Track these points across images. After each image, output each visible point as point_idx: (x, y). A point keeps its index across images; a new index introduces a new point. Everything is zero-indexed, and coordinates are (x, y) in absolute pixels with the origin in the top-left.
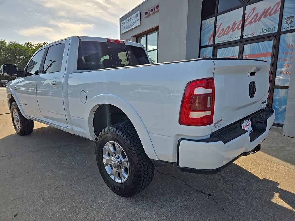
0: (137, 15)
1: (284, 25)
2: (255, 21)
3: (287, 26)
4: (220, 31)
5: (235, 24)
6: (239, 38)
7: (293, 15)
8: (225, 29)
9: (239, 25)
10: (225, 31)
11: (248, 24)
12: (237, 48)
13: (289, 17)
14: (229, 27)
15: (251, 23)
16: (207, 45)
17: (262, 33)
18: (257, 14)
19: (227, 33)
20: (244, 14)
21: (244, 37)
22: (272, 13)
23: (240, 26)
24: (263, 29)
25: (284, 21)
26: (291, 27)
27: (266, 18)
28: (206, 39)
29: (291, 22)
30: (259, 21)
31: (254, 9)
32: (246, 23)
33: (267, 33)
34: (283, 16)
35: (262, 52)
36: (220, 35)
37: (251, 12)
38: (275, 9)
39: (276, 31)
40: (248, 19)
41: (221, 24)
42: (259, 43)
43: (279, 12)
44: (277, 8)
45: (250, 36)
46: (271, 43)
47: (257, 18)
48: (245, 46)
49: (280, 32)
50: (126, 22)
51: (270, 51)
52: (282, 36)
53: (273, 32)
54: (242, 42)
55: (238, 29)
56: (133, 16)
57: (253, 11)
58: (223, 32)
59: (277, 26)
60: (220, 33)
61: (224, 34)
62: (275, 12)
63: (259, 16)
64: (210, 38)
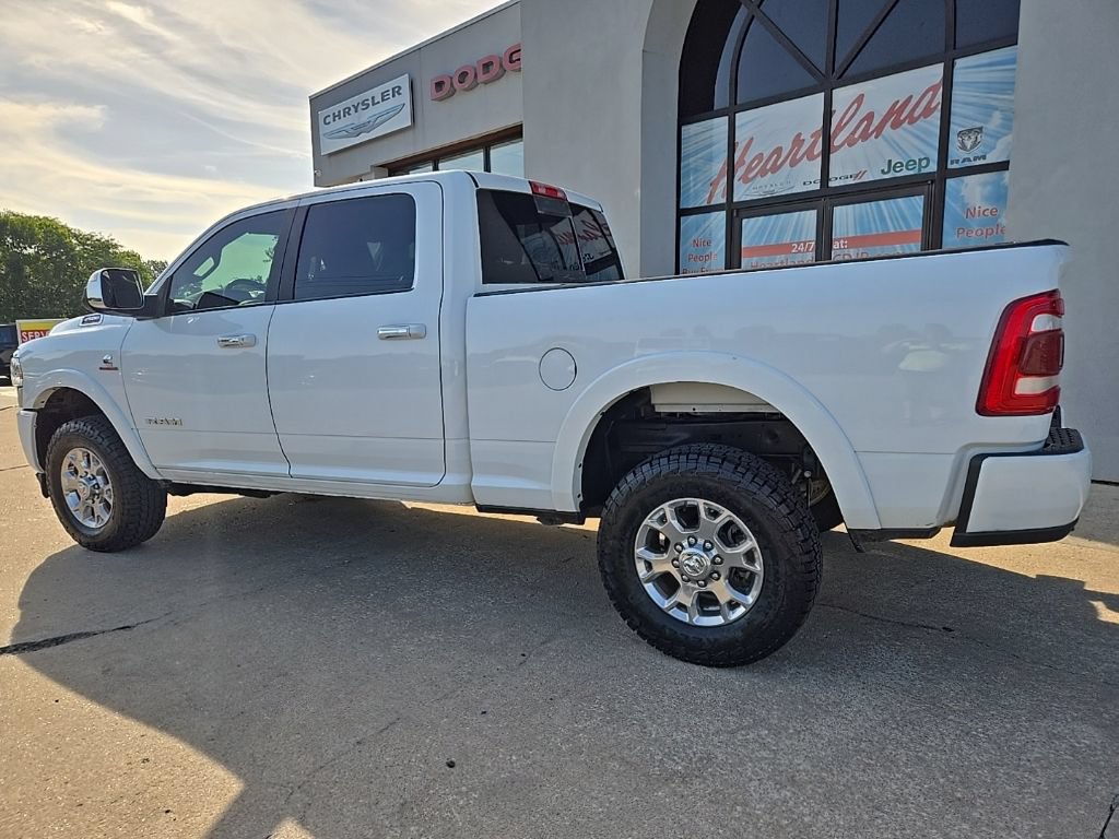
0: (397, 91)
1: (955, 152)
2: (865, 136)
3: (963, 154)
4: (748, 160)
5: (798, 141)
6: (817, 187)
7: (978, 125)
8: (766, 156)
9: (814, 144)
10: (768, 161)
11: (842, 144)
12: (810, 217)
13: (970, 131)
14: (778, 151)
15: (850, 142)
16: (705, 204)
17: (889, 171)
18: (870, 117)
19: (775, 169)
20: (828, 113)
21: (831, 184)
22: (916, 114)
23: (819, 148)
24: (890, 161)
25: (954, 141)
26: (975, 160)
27: (899, 130)
28: (699, 185)
29: (975, 144)
30: (876, 137)
31: (860, 99)
32: (836, 142)
33: (905, 173)
34: (952, 126)
35: (892, 231)
36: (751, 176)
37: (849, 108)
38: (924, 103)
39: (933, 167)
40: (840, 128)
41: (752, 139)
42: (881, 202)
43: (937, 114)
44: (930, 102)
45: (851, 181)
46: (918, 202)
47: (872, 128)
48: (837, 210)
49: (945, 172)
50: (347, 112)
51: (917, 225)
52: (950, 182)
53: (923, 171)
54: (825, 198)
55: (811, 158)
56: (377, 92)
57: (856, 105)
58: (758, 164)
59: (934, 156)
60: (750, 169)
61: (763, 173)
62: (927, 112)
63: (876, 122)
64: (714, 184)
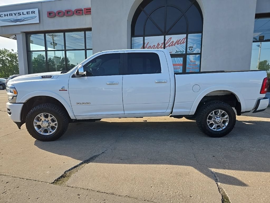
1: (188, 50)
2: (172, 45)
3: (190, 51)
4: (147, 46)
5: (158, 44)
7: (192, 46)
8: (152, 46)
9: (162, 45)
13: (191, 47)
14: (154, 46)
15: (169, 46)
17: (176, 53)
18: (173, 42)
20: (165, 40)
22: (181, 43)
24: (177, 51)
25: (188, 48)
26: (192, 52)
27: (178, 45)
29: (192, 49)
30: (174, 46)
31: (171, 38)
32: (167, 46)
33: (179, 53)
34: (188, 46)
35: (177, 63)
37: (169, 39)
38: (183, 41)
39: (184, 53)
40: (167, 43)
41: (148, 42)
42: (175, 58)
43: (185, 43)
44: (184, 41)
46: (182, 59)
47: (173, 44)
49: (186, 54)
51: (182, 63)
52: (188, 56)
53: (183, 53)
59: (185, 51)
62: (183, 43)
63: (174, 43)
